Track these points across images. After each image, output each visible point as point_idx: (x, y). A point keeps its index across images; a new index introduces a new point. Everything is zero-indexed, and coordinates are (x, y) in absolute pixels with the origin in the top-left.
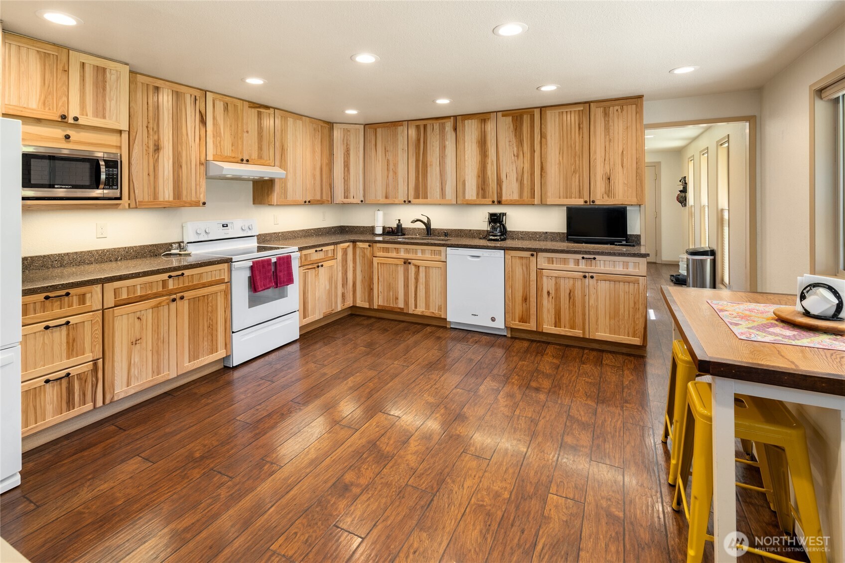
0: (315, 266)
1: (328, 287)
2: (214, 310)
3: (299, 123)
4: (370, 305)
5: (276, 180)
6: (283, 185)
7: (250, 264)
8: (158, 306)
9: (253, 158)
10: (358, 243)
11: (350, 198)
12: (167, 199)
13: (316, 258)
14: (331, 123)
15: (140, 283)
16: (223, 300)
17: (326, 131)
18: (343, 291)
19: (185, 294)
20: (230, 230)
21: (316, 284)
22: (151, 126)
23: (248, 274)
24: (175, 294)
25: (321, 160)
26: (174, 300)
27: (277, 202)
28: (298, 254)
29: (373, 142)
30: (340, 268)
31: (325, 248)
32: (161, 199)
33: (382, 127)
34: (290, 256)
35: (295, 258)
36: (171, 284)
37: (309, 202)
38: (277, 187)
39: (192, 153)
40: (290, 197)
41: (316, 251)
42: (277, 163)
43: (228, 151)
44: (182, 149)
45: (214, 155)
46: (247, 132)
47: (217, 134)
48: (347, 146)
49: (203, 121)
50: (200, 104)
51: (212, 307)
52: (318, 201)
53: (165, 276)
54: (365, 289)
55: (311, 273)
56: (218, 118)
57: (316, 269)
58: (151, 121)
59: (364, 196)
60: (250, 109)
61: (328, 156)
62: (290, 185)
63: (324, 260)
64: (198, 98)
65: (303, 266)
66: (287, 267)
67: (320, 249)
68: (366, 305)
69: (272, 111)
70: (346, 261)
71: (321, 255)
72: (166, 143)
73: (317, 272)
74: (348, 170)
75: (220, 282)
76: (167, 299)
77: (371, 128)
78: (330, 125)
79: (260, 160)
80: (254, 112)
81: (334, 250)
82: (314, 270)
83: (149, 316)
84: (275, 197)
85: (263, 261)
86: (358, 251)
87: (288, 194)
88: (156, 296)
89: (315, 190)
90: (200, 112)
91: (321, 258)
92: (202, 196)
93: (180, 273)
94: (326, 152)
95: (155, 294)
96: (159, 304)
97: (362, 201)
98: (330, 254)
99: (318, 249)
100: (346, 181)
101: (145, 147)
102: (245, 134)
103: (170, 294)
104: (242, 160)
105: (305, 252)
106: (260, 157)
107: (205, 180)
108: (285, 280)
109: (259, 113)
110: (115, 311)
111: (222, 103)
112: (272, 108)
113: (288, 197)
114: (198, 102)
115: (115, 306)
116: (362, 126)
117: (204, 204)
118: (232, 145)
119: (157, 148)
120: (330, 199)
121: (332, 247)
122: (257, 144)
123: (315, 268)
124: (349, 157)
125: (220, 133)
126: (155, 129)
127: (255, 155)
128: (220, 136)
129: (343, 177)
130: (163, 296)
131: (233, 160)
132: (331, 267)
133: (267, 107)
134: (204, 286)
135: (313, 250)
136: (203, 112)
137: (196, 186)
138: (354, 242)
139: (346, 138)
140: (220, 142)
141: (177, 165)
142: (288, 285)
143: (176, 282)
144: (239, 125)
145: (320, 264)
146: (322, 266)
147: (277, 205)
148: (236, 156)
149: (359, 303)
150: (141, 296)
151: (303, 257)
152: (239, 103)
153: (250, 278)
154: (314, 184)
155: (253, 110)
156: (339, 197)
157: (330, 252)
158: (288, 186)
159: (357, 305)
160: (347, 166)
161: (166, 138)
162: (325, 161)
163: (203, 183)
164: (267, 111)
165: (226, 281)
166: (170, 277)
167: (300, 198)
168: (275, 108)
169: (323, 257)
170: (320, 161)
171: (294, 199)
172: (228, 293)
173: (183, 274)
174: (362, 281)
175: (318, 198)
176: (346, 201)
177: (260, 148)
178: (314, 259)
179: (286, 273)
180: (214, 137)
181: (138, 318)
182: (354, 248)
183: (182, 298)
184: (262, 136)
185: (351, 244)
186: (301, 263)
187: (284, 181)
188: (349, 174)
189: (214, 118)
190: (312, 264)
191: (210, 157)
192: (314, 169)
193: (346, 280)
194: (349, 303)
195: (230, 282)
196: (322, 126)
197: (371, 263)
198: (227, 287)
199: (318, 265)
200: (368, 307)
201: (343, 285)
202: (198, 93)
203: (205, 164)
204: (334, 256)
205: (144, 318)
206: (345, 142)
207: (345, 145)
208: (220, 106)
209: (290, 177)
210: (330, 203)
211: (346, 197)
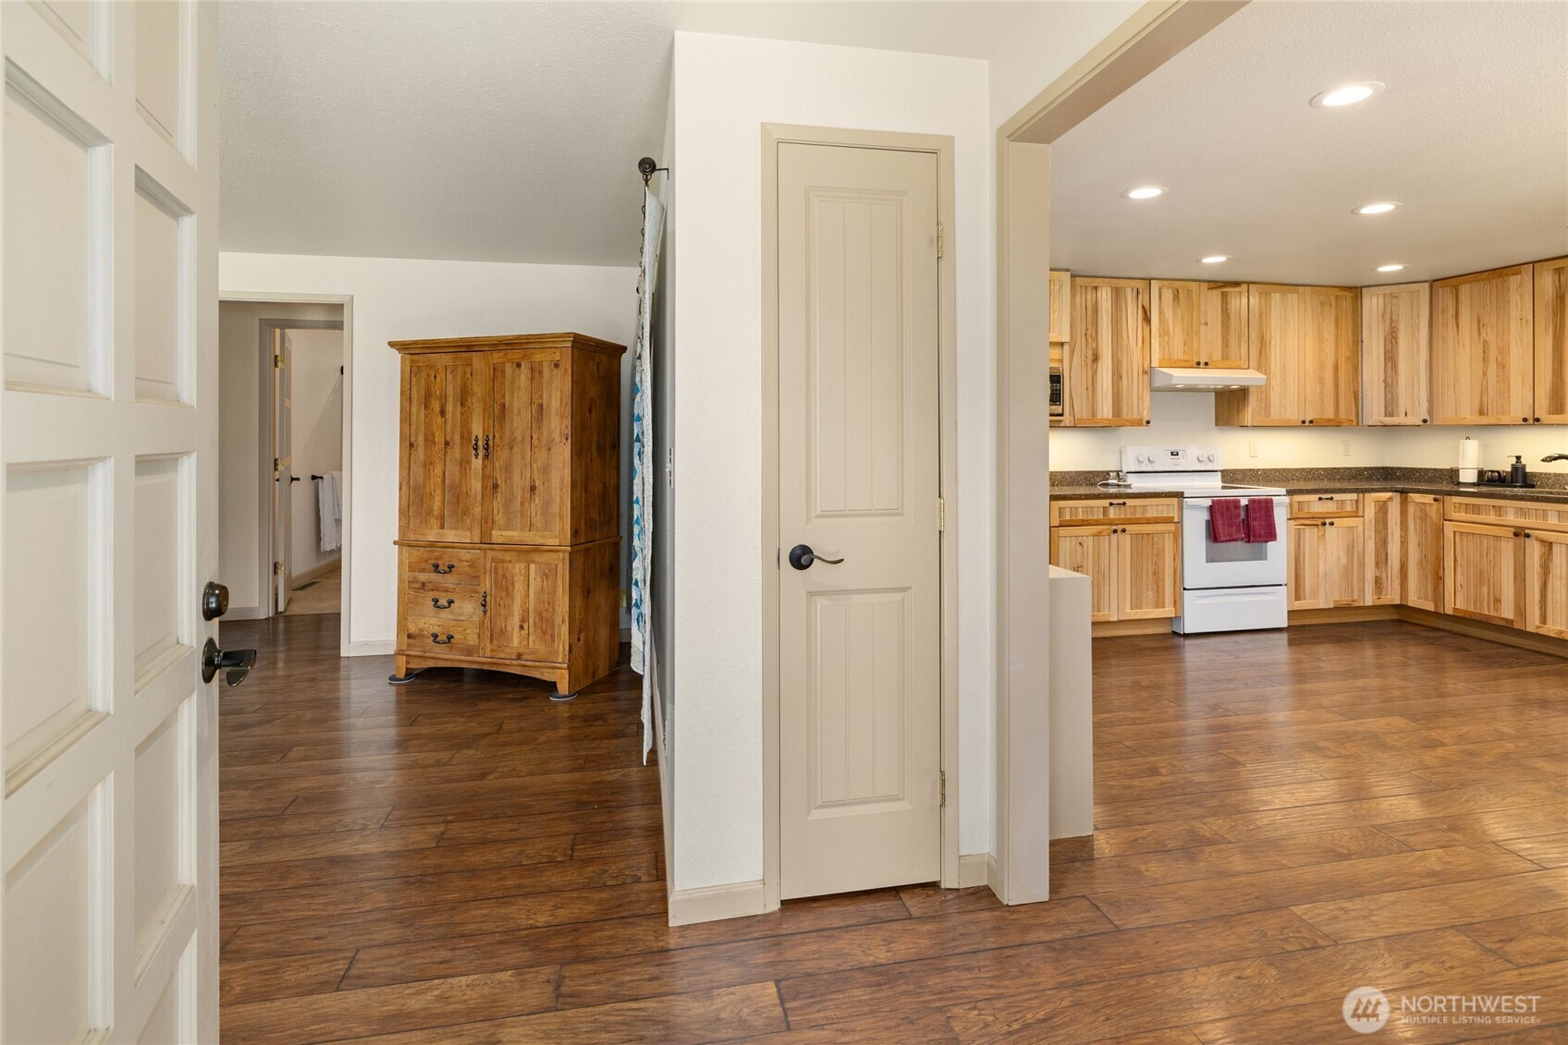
0: (1319, 522)
1: (1344, 561)
2: (1160, 555)
3: (1293, 298)
4: (1436, 606)
5: (1251, 390)
6: (1263, 396)
7: (1208, 502)
8: (1098, 535)
9: (1215, 359)
10: (1410, 494)
11: (1398, 416)
12: (1105, 417)
13: (1320, 511)
14: (1356, 288)
15: (1082, 505)
16: (1172, 544)
17: (1346, 303)
18: (1378, 574)
19: (1127, 527)
20: (1182, 459)
21: (1320, 551)
22: (1089, 333)
23: (1205, 516)
24: (1116, 525)
25: (1336, 352)
26: (1115, 531)
27: (1252, 420)
28: (1287, 499)
29: (1451, 312)
30: (1371, 533)
31: (1337, 497)
32: (1099, 417)
33: (1470, 282)
34: (1272, 500)
35: (1281, 504)
36: (1113, 513)
37: (1311, 422)
38: (1253, 400)
39: (1134, 361)
40: (1276, 415)
41: (1320, 499)
42: (1253, 363)
43: (1178, 351)
44: (1122, 356)
45: (1160, 360)
46: (1206, 324)
47: (1164, 333)
48: (1391, 323)
49: (1147, 319)
50: (1143, 298)
51: (1158, 549)
52: (1329, 420)
53: (1106, 502)
54: (1426, 577)
55: (1310, 535)
56: (1166, 311)
57: (1320, 528)
58: (1089, 327)
59: (1430, 412)
60: (1210, 291)
61: (1351, 345)
62: (1275, 397)
63: (1338, 515)
64: (1140, 290)
65: (1295, 519)
66: (1266, 516)
67: (1329, 496)
68: (1430, 607)
69: (1244, 287)
70: (1385, 524)
71: (1329, 507)
72: (1105, 351)
73: (1321, 533)
74: (1395, 367)
75: (1169, 520)
76: (1109, 529)
77: (1445, 286)
78: (1355, 292)
79: (1226, 361)
80: (1217, 293)
81: (1357, 501)
82: (1316, 529)
83: (1089, 542)
84: (1249, 415)
85: (1227, 502)
86: (1411, 509)
87: (1272, 409)
88: (1097, 523)
89: (1322, 403)
90: (1143, 307)
91: (1330, 511)
92: (1145, 413)
93: (1121, 501)
94: (1347, 338)
95: (1096, 520)
96: (1100, 532)
97: (1425, 421)
98: (1349, 507)
99: (1323, 496)
100: (1390, 386)
101: (1083, 358)
102: (1203, 328)
103: (1111, 524)
104: (1199, 363)
105: (1298, 498)
106: (1225, 357)
107: (1149, 393)
108: (1263, 533)
109: (1224, 295)
110: (1060, 532)
111: (1170, 291)
112: (1244, 283)
113: (1272, 414)
114: (1140, 296)
115: (1060, 526)
116: (1427, 285)
117: (1148, 422)
118: (1185, 345)
119: (1096, 358)
120: (1354, 418)
121: (1354, 496)
122: (1220, 339)
123: (1317, 525)
124: (1396, 342)
125: (1169, 330)
126: (1094, 335)
127: (1217, 355)
128: (1168, 334)
129: (1382, 378)
130: (1104, 524)
131: (1186, 364)
132: (1351, 528)
133: (1236, 284)
134: (1149, 521)
135: (1316, 497)
136: (1147, 306)
137: (1139, 401)
138: (1403, 492)
139: (1388, 310)
140: (1168, 343)
141: (1117, 376)
142: (1267, 542)
143: (1117, 511)
144: (1195, 316)
145: (1328, 521)
146: (1332, 524)
147: (1255, 427)
148: (1190, 358)
149: (1413, 600)
150: (1083, 521)
151: (1296, 506)
152: (1194, 286)
153: (1207, 522)
154: (1322, 393)
155: (1214, 291)
156: (1374, 412)
157: (1348, 504)
158: (1272, 398)
159: (1410, 604)
160: (1391, 358)
161: (1105, 345)
162: (1345, 353)
163: (1147, 395)
164: (1238, 289)
165: (1176, 520)
166: (1111, 504)
167: (1293, 415)
168: (1249, 283)
169: (1335, 510)
170: (1333, 353)
171: (1283, 417)
172: (1178, 537)
173: (1124, 504)
174: (1421, 562)
175: (1330, 414)
176: (1389, 420)
177: (1226, 344)
178: (1316, 511)
179: (1263, 523)
180: (1160, 336)
181: (1080, 544)
182: (1404, 503)
183: (1124, 531)
184: (1228, 327)
185: (1397, 497)
186: (1292, 513)
187: (1265, 390)
188: (1396, 372)
189: (1161, 312)
190: (1313, 518)
191: (1155, 363)
192: (1322, 368)
193: (1384, 556)
194: (1392, 597)
195: (1181, 522)
196: (1337, 296)
197: (1439, 533)
198: (1177, 529)
199: (1322, 522)
200: (1433, 610)
201: (1377, 564)
202: (1140, 285)
203: (1149, 372)
204: (1357, 512)
205: (1085, 544)
206: (1388, 318)
207: (1388, 322)
208: (1168, 294)
209: (1276, 383)
210: (1355, 423)
211: (1389, 413)
